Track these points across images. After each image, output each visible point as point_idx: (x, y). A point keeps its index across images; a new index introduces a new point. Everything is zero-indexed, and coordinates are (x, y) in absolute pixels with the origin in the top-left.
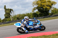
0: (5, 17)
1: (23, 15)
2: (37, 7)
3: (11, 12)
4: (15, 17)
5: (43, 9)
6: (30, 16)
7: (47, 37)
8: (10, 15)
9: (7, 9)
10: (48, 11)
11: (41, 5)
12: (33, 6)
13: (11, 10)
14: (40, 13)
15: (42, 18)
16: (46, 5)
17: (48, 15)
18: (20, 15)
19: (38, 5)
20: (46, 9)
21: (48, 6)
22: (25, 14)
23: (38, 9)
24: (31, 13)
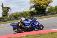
0: (2, 15)
1: (20, 13)
2: (34, 5)
3: (8, 10)
4: (12, 15)
5: (40, 7)
6: (27, 14)
7: (42, 35)
8: (7, 13)
9: (4, 7)
10: (45, 9)
11: (38, 3)
12: (30, 4)
13: (8, 8)
14: (37, 11)
15: (39, 16)
16: (43, 3)
17: (45, 13)
18: (17, 13)
19: (35, 4)
20: (43, 7)
21: (45, 4)
22: (22, 12)
23: (35, 8)
24: (28, 11)
